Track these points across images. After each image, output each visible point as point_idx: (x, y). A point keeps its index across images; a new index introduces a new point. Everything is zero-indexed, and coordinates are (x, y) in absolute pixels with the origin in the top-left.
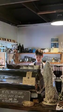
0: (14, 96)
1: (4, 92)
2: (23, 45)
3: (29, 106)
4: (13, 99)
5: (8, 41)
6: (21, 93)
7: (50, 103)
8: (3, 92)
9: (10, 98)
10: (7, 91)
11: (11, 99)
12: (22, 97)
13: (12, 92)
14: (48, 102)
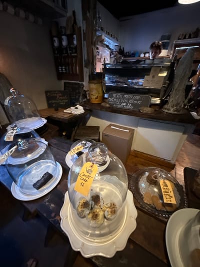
0: (128, 101)
1: (116, 96)
2: (124, 48)
3: (150, 113)
4: (127, 104)
5: (111, 36)
6: (137, 97)
7: (174, 111)
8: (114, 95)
9: (123, 103)
10: (120, 95)
11: (125, 104)
12: (139, 102)
13: (126, 96)
14: (172, 109)
